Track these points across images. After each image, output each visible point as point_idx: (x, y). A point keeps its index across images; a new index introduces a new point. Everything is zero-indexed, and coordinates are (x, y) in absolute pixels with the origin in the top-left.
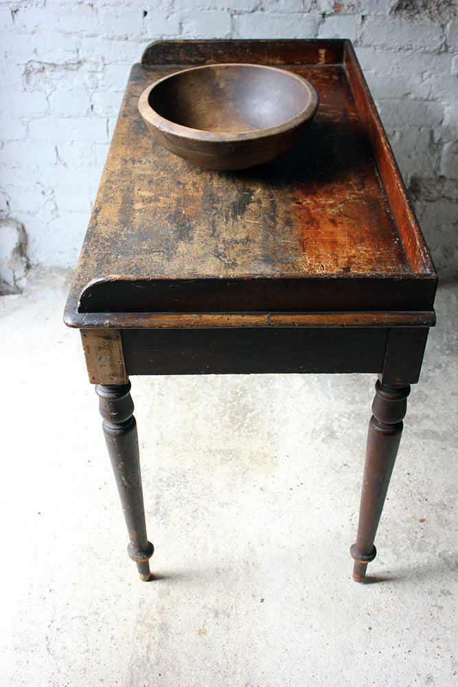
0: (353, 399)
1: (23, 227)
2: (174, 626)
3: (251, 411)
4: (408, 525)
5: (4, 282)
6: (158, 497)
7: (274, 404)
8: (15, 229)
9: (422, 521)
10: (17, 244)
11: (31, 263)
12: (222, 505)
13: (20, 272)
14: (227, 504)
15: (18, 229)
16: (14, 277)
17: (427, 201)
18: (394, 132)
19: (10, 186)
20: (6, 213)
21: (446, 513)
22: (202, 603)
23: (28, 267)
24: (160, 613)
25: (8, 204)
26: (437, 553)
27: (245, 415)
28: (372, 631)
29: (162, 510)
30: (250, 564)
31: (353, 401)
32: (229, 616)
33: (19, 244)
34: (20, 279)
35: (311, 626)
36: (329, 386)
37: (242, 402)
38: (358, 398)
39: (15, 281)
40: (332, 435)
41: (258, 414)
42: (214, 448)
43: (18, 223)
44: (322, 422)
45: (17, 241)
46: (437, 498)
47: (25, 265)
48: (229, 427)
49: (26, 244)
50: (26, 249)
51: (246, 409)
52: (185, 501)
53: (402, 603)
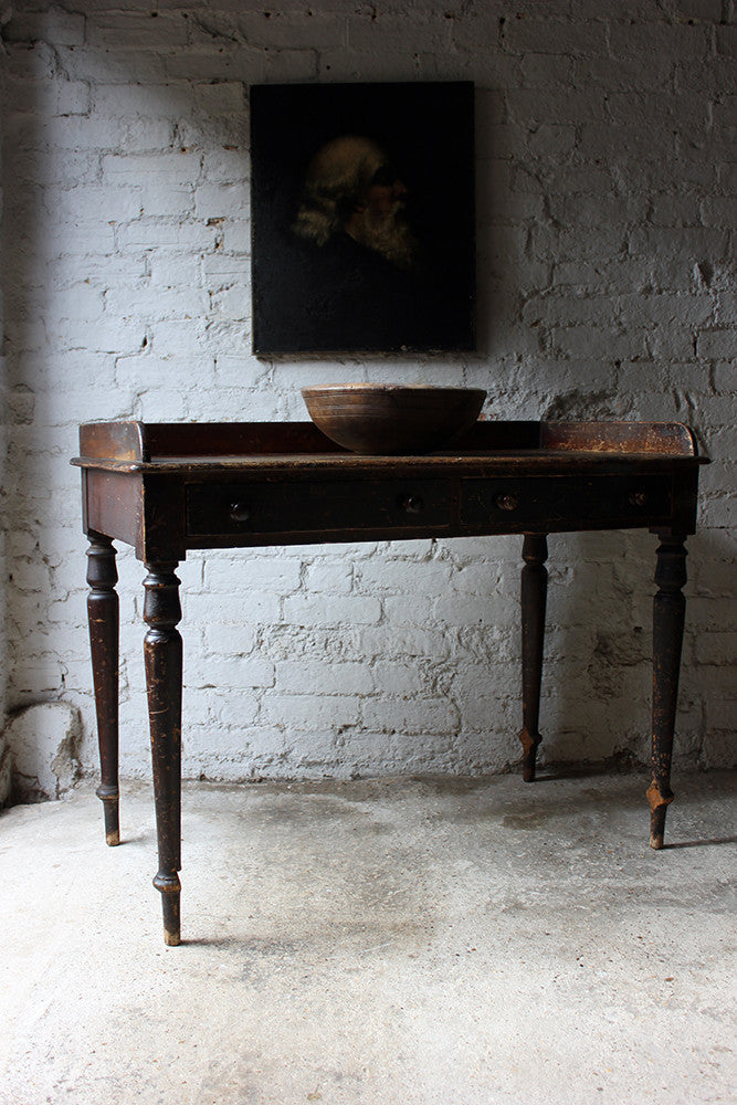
0: (548, 875)
1: (79, 713)
2: (265, 1090)
3: (394, 890)
4: (646, 985)
5: (43, 793)
6: (248, 963)
7: (429, 883)
8: (69, 712)
9: (669, 980)
10: (68, 733)
11: (84, 770)
12: (350, 971)
13: (67, 781)
14: (357, 970)
15: (72, 712)
16: (58, 786)
17: (623, 665)
18: (567, 569)
19: (70, 653)
20: (59, 693)
21: (706, 972)
22: (316, 1066)
23: (79, 775)
24: (244, 1077)
25: (63, 679)
26: (700, 1009)
27: (385, 894)
28: (603, 1093)
29: (253, 976)
30: (395, 1026)
31: (546, 877)
32: (358, 1080)
33: (70, 735)
34: (65, 791)
35: (499, 1088)
36: (510, 866)
37: (380, 882)
38: (553, 874)
39: (59, 793)
40: (518, 907)
41: (404, 892)
42: (336, 921)
43: (73, 707)
44: (502, 896)
45: (68, 729)
46: (689, 958)
47: (75, 770)
48: (361, 903)
49: (80, 740)
50: (79, 748)
51: (385, 889)
52: (290, 968)
53: (651, 1060)
